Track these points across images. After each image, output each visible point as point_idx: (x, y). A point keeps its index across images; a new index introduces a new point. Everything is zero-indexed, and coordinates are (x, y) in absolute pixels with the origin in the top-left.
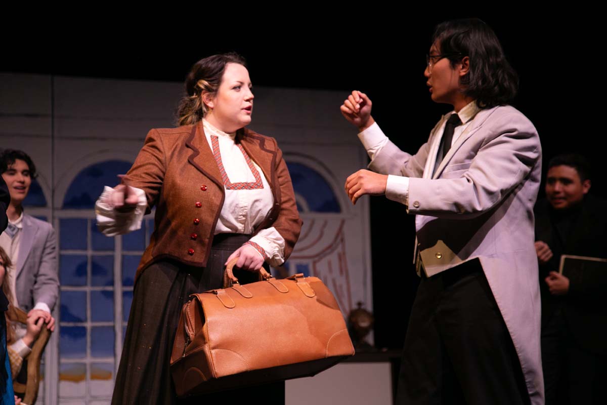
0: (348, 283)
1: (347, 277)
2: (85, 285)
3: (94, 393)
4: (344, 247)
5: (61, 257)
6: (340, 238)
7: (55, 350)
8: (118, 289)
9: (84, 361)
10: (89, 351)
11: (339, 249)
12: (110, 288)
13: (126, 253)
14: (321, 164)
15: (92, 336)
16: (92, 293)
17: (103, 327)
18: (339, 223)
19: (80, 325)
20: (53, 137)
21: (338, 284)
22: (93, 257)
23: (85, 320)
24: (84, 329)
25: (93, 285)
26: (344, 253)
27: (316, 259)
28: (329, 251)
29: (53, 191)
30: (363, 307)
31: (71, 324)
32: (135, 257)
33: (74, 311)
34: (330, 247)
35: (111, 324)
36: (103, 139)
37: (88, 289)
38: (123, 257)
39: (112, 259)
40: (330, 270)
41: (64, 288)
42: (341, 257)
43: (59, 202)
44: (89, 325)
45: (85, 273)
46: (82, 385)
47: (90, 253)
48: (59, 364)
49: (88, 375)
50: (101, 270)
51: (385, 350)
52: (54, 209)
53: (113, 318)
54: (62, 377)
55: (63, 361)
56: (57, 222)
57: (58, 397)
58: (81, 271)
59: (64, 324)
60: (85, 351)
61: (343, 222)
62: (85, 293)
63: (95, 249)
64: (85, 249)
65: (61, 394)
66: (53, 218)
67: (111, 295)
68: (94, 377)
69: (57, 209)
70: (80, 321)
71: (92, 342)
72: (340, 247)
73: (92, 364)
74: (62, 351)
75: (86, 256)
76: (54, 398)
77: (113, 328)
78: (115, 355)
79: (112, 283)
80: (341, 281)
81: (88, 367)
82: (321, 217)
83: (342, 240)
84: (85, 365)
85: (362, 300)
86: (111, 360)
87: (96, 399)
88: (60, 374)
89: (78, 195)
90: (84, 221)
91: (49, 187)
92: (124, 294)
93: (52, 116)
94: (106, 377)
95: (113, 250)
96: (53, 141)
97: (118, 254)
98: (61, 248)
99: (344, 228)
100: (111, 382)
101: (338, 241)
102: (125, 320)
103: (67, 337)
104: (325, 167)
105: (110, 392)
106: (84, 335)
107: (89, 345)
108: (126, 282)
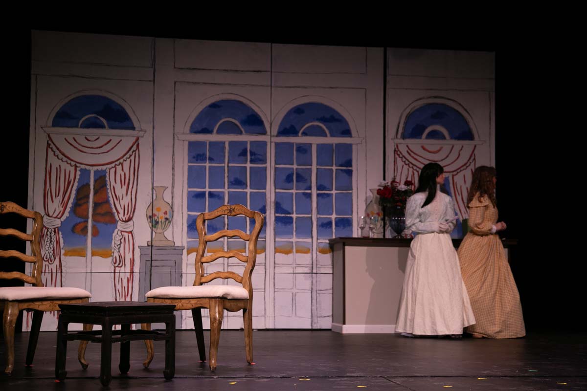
2: (293, 189)
3: (298, 262)
5: (276, 169)
6: (473, 158)
7: (272, 232)
8: (314, 192)
9: (291, 240)
10: (294, 233)
11: (471, 167)
12: (309, 191)
13: (319, 167)
14: (460, 105)
15: (296, 223)
16: (296, 193)
17: (304, 217)
18: (473, 147)
19: (289, 215)
20: (271, 86)
22: (297, 169)
23: (293, 213)
24: (291, 218)
25: (297, 189)
27: (455, 173)
28: (465, 167)
29: (271, 125)
31: (283, 215)
32: (325, 169)
33: (285, 206)
34: (465, 165)
35: (310, 216)
36: (305, 87)
37: (294, 191)
38: (318, 170)
39: (310, 170)
40: (465, 181)
41: (277, 190)
43: (275, 131)
44: (294, 216)
45: (293, 181)
46: (291, 255)
47: (295, 167)
48: (275, 241)
49: (294, 250)
50: (302, 178)
51: (504, 239)
52: (271, 136)
53: (311, 212)
54: (277, 250)
55: (278, 239)
56: (273, 145)
57: (275, 263)
58: (289, 179)
59: (278, 215)
60: (293, 234)
61: (475, 146)
62: (292, 194)
63: (298, 165)
64: (293, 164)
65: (277, 262)
66: (271, 142)
67: (309, 196)
68: (297, 252)
69: (274, 136)
70: (290, 213)
71: (296, 228)
72: (473, 164)
73: (297, 242)
74: (277, 233)
75: (293, 169)
76: (272, 264)
77: (311, 218)
78: (312, 237)
79: (310, 188)
81: (294, 244)
82: (458, 144)
83: (474, 159)
84: (292, 243)
86: (309, 240)
87: (299, 265)
88: (275, 248)
89: (288, 127)
90: (291, 145)
91: (268, 121)
92: (318, 195)
93: (271, 72)
94: (306, 251)
95: (311, 165)
96: (271, 89)
97: (314, 168)
98: (276, 163)
99: (476, 152)
100: (309, 255)
101: (471, 161)
102: (318, 213)
103: (280, 224)
104: (463, 107)
105: (309, 262)
106: (292, 222)
107: (294, 229)
108: (319, 188)
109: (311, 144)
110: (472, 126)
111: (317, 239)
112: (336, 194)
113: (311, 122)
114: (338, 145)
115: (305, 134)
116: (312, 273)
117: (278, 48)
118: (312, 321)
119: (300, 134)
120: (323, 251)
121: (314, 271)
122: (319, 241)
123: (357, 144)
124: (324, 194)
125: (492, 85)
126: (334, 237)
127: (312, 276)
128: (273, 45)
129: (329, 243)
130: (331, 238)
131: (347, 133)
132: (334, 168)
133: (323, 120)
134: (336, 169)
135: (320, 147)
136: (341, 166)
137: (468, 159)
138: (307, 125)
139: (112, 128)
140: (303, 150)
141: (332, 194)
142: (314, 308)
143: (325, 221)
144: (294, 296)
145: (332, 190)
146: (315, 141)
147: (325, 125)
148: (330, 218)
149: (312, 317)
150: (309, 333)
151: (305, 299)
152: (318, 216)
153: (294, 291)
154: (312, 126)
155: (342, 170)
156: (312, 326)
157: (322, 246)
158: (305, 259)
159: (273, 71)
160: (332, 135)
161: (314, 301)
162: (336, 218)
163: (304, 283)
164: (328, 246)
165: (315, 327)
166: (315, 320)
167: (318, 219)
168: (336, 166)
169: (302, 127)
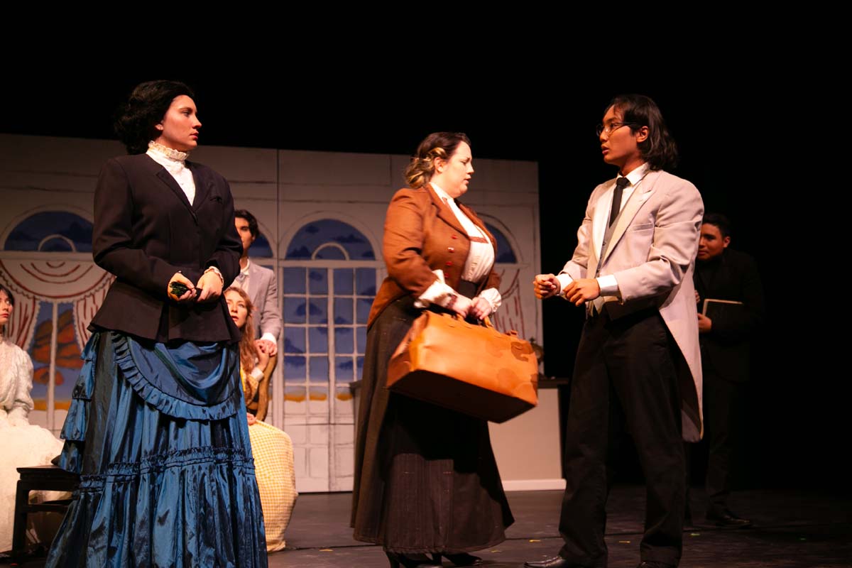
0: (522, 322)
1: (522, 317)
2: (304, 322)
3: (312, 411)
4: (518, 292)
5: (285, 299)
6: (516, 284)
7: (281, 376)
8: (331, 326)
9: (303, 385)
10: (308, 376)
11: (515, 294)
12: (325, 326)
13: (337, 296)
14: (500, 222)
15: (310, 363)
16: (310, 328)
17: (319, 357)
18: (515, 272)
19: (300, 355)
20: (278, 200)
21: (514, 322)
22: (310, 299)
23: (305, 352)
24: (304, 358)
25: (310, 323)
26: (519, 298)
28: (507, 295)
29: (278, 245)
30: (535, 342)
31: (293, 355)
32: (344, 299)
33: (296, 344)
34: (507, 292)
35: (326, 355)
36: (318, 202)
37: (307, 326)
38: (335, 299)
39: (326, 300)
40: (508, 312)
41: (287, 325)
42: (517, 301)
43: (283, 254)
44: (307, 355)
45: (305, 313)
46: (303, 403)
47: (308, 296)
48: (284, 387)
49: (308, 397)
50: (317, 310)
51: (553, 378)
52: (279, 260)
53: (327, 350)
54: (286, 398)
55: (287, 384)
56: (281, 270)
57: (284, 413)
58: (301, 311)
59: (287, 354)
60: (305, 376)
61: (518, 271)
62: (304, 329)
63: (312, 293)
64: (305, 293)
65: (286, 411)
66: (278, 267)
67: (325, 331)
68: (312, 398)
69: (281, 259)
70: (302, 352)
71: (310, 369)
72: (516, 291)
73: (311, 387)
74: (286, 377)
75: (305, 299)
76: (281, 414)
77: (327, 358)
78: (329, 381)
79: (326, 321)
80: (516, 320)
81: (307, 390)
82: (499, 267)
83: (518, 286)
84: (305, 388)
85: (534, 337)
86: (326, 384)
87: (313, 415)
88: (285, 395)
89: (298, 248)
90: (303, 270)
91: (274, 241)
92: (336, 330)
93: (278, 183)
94: (322, 398)
95: (327, 294)
96: (278, 204)
97: (331, 297)
98: (285, 292)
99: (519, 276)
100: (325, 403)
101: (514, 287)
102: (337, 350)
103: (290, 365)
104: (503, 225)
105: (326, 411)
106: (304, 363)
107: (308, 371)
108: (337, 321)
109: (326, 270)
110: (514, 246)
111: (336, 383)
112: (358, 328)
113: (326, 242)
114: (359, 270)
115: (319, 257)
116: (329, 424)
117: (285, 154)
118: (330, 482)
119: (313, 256)
120: (342, 398)
121: (332, 422)
122: (338, 385)
123: (381, 269)
124: (343, 328)
125: (535, 199)
126: (355, 380)
127: (329, 428)
128: (281, 151)
129: (350, 388)
130: (350, 381)
131: (369, 255)
132: (355, 297)
133: (341, 240)
134: (358, 299)
135: (339, 273)
136: (363, 294)
137: (510, 284)
138: (322, 247)
139: (80, 250)
140: (318, 276)
141: (352, 329)
142: (332, 466)
143: (344, 361)
144: (308, 452)
145: (352, 323)
146: (331, 265)
147: (344, 247)
148: (351, 358)
149: (330, 477)
150: (326, 497)
151: (321, 455)
152: (337, 355)
153: (308, 446)
154: (328, 248)
155: (364, 300)
156: (329, 487)
157: (341, 391)
158: (320, 407)
159: (280, 181)
160: (352, 258)
161: (332, 458)
162: (358, 357)
163: (320, 435)
164: (348, 391)
165: (333, 489)
166: (333, 480)
167: (336, 359)
168: (358, 294)
169: (316, 248)
